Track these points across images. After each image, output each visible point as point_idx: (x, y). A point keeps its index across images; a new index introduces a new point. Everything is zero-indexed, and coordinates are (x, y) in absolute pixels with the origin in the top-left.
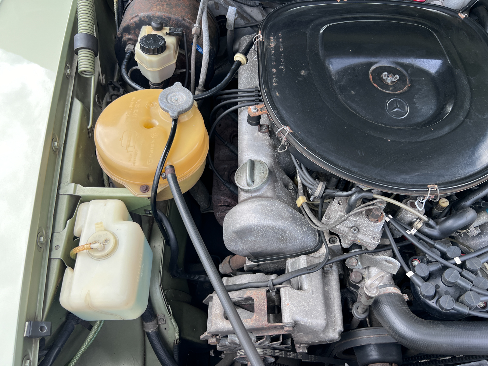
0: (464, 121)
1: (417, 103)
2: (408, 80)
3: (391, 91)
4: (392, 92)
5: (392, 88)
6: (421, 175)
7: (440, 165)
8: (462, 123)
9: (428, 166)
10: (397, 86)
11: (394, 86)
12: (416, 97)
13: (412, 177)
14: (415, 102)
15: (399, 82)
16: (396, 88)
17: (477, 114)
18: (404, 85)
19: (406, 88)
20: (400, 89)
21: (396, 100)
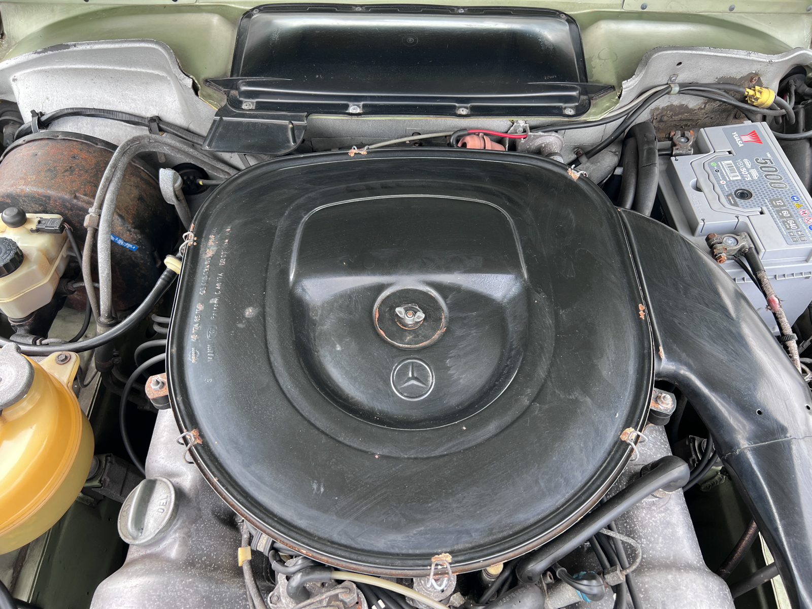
0: (529, 407)
1: (451, 367)
2: (445, 318)
3: (407, 344)
4: (409, 346)
5: (411, 337)
6: (426, 533)
7: (465, 510)
8: (526, 411)
9: (441, 513)
10: (420, 332)
11: (416, 331)
12: (450, 355)
13: (408, 537)
14: (448, 365)
15: (426, 324)
16: (418, 336)
17: (557, 391)
18: (435, 330)
19: (436, 336)
20: (426, 338)
21: (412, 363)
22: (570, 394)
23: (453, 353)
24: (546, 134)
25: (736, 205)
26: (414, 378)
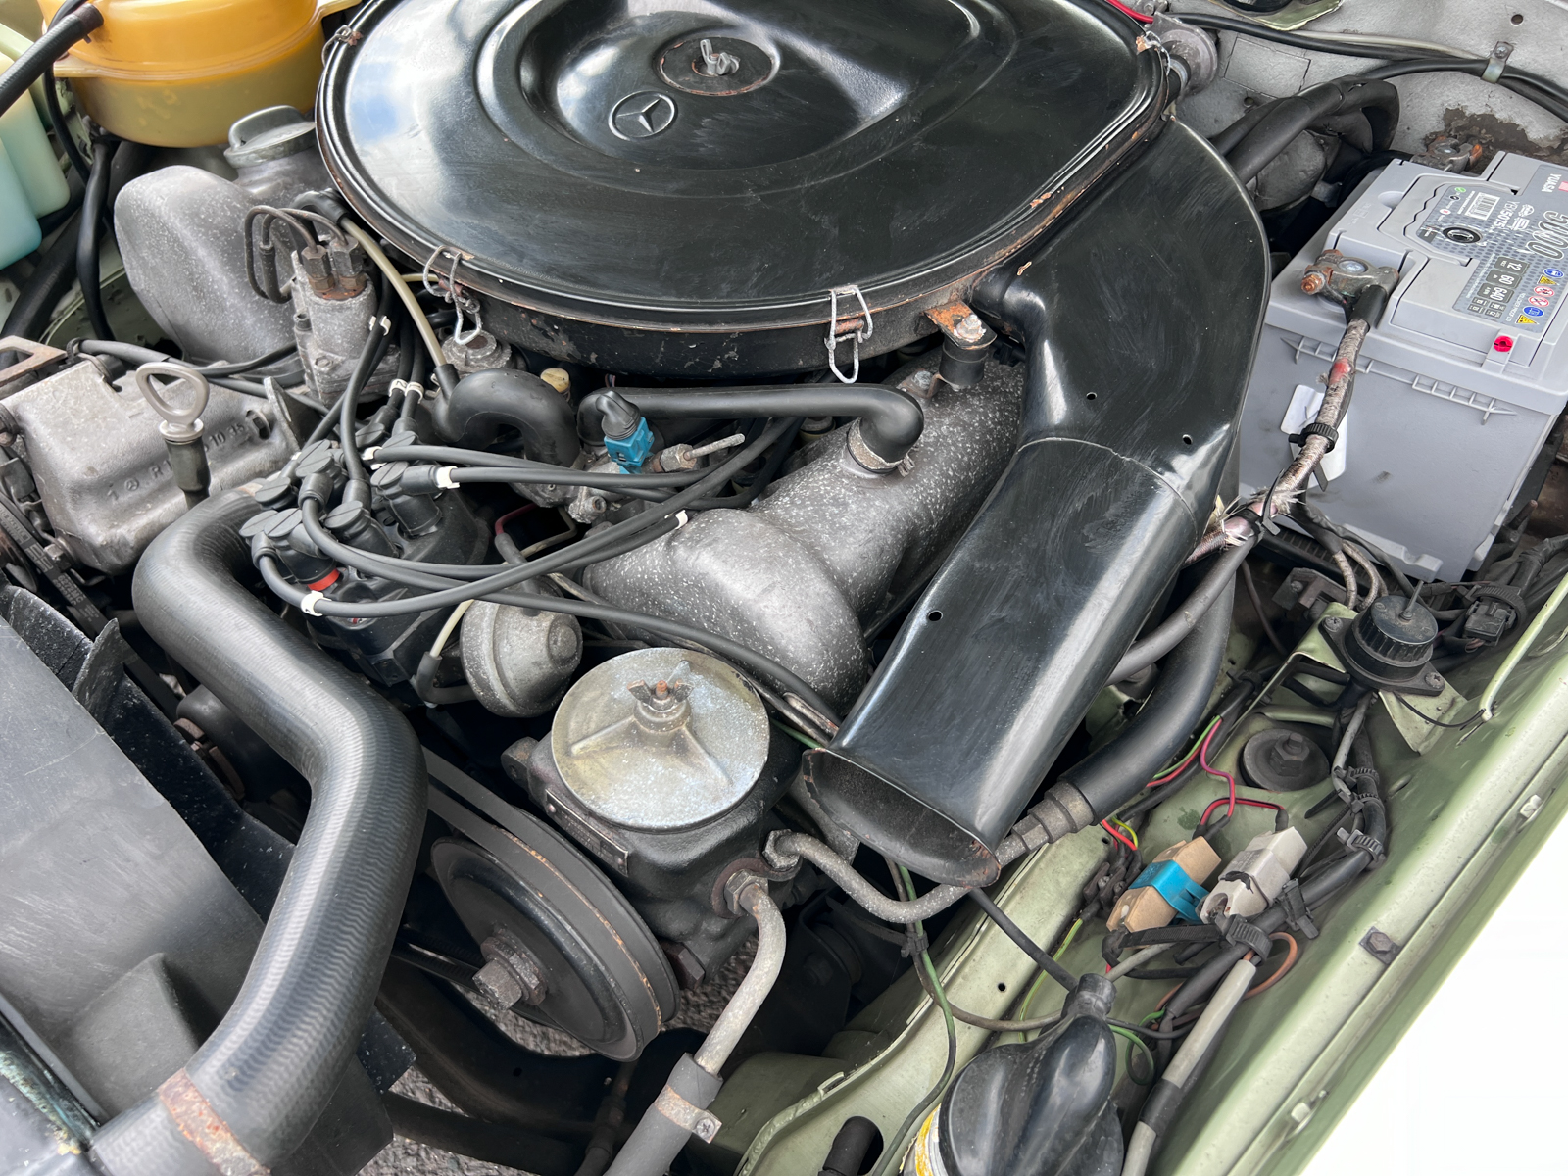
2: (759, 84)
3: (679, 83)
4: (678, 85)
5: (692, 80)
10: (709, 82)
12: (717, 117)
14: (702, 124)
16: (702, 84)
17: (803, 203)
18: (730, 87)
19: (724, 94)
20: (709, 88)
21: (661, 99)
22: (816, 214)
23: (723, 116)
24: (1185, 25)
25: (1430, 239)
26: (647, 115)
